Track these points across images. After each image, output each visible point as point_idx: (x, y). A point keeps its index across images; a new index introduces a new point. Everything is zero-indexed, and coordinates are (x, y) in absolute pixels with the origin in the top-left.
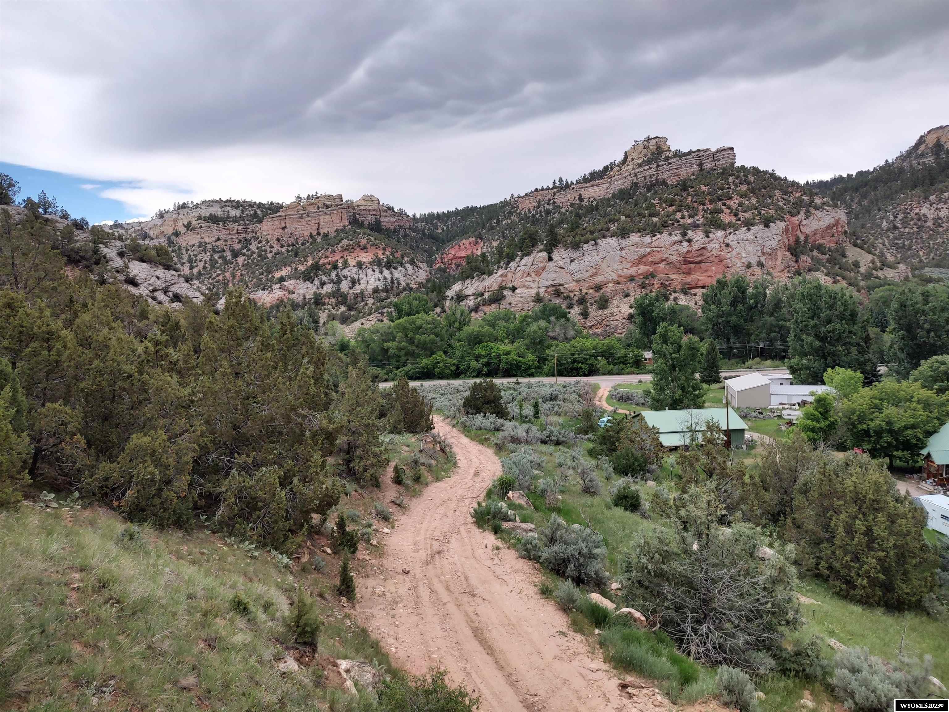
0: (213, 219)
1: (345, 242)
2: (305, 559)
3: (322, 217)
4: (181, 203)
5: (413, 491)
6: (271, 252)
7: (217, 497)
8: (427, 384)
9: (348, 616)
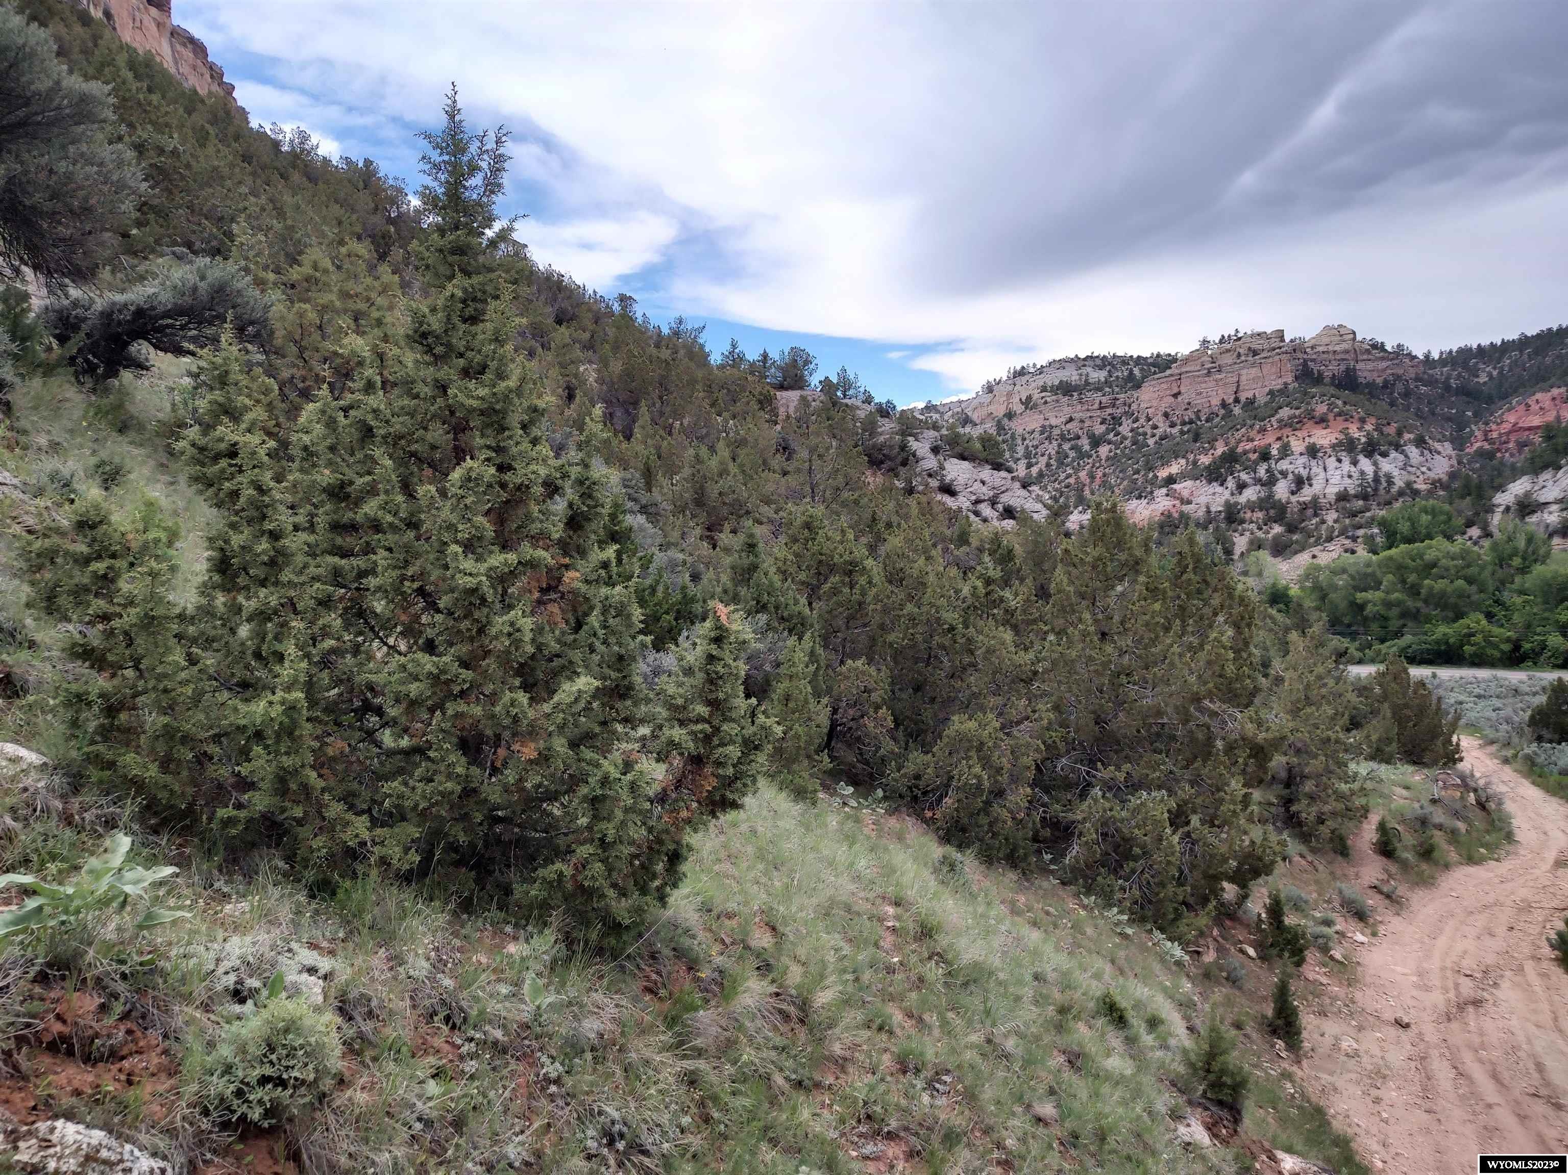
0: (1065, 389)
1: (1285, 413)
2: (1210, 957)
3: (1244, 372)
4: (1018, 368)
5: (1418, 874)
6: (1153, 436)
7: (1067, 828)
8: (1446, 674)
9: (1287, 1076)
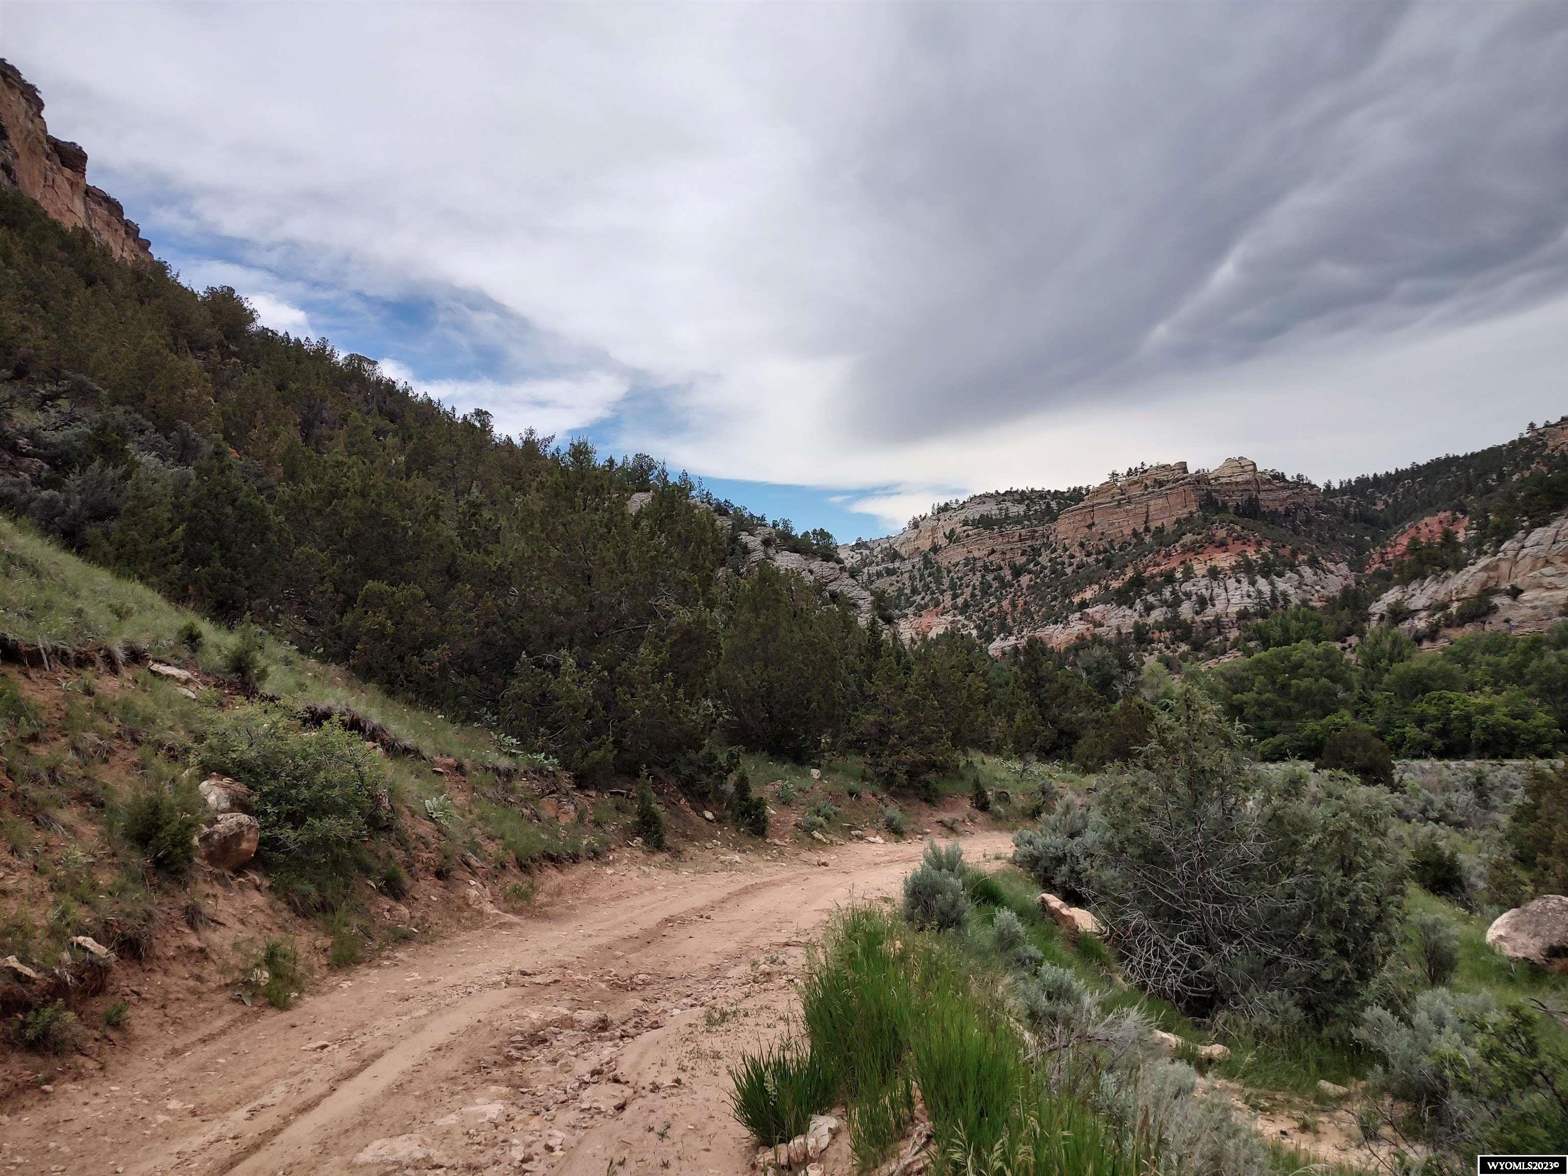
0: (985, 522)
1: (1188, 538)
3: (1152, 502)
4: (942, 504)
6: (1071, 565)
